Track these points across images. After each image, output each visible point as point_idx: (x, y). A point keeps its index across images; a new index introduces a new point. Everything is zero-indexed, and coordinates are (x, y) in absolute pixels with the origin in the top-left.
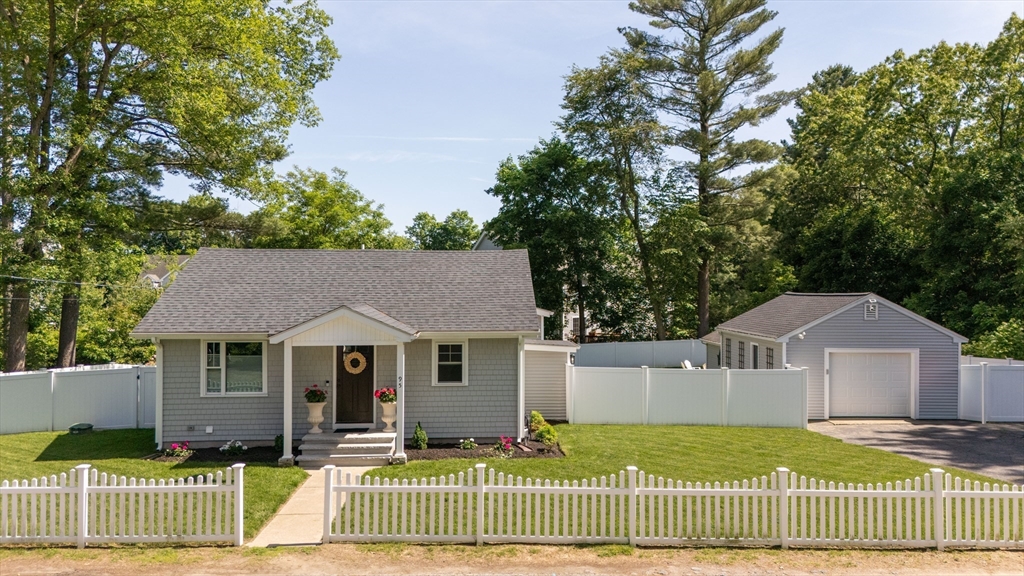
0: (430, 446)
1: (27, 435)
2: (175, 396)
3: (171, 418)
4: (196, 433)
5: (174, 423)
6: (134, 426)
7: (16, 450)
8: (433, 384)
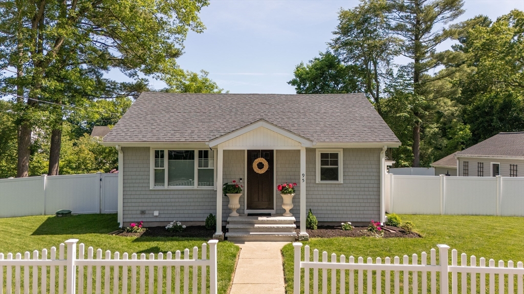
0: (319, 227)
1: (28, 217)
2: (132, 189)
3: (129, 204)
4: (146, 216)
5: (131, 208)
6: (98, 212)
7: (19, 227)
8: (317, 182)
